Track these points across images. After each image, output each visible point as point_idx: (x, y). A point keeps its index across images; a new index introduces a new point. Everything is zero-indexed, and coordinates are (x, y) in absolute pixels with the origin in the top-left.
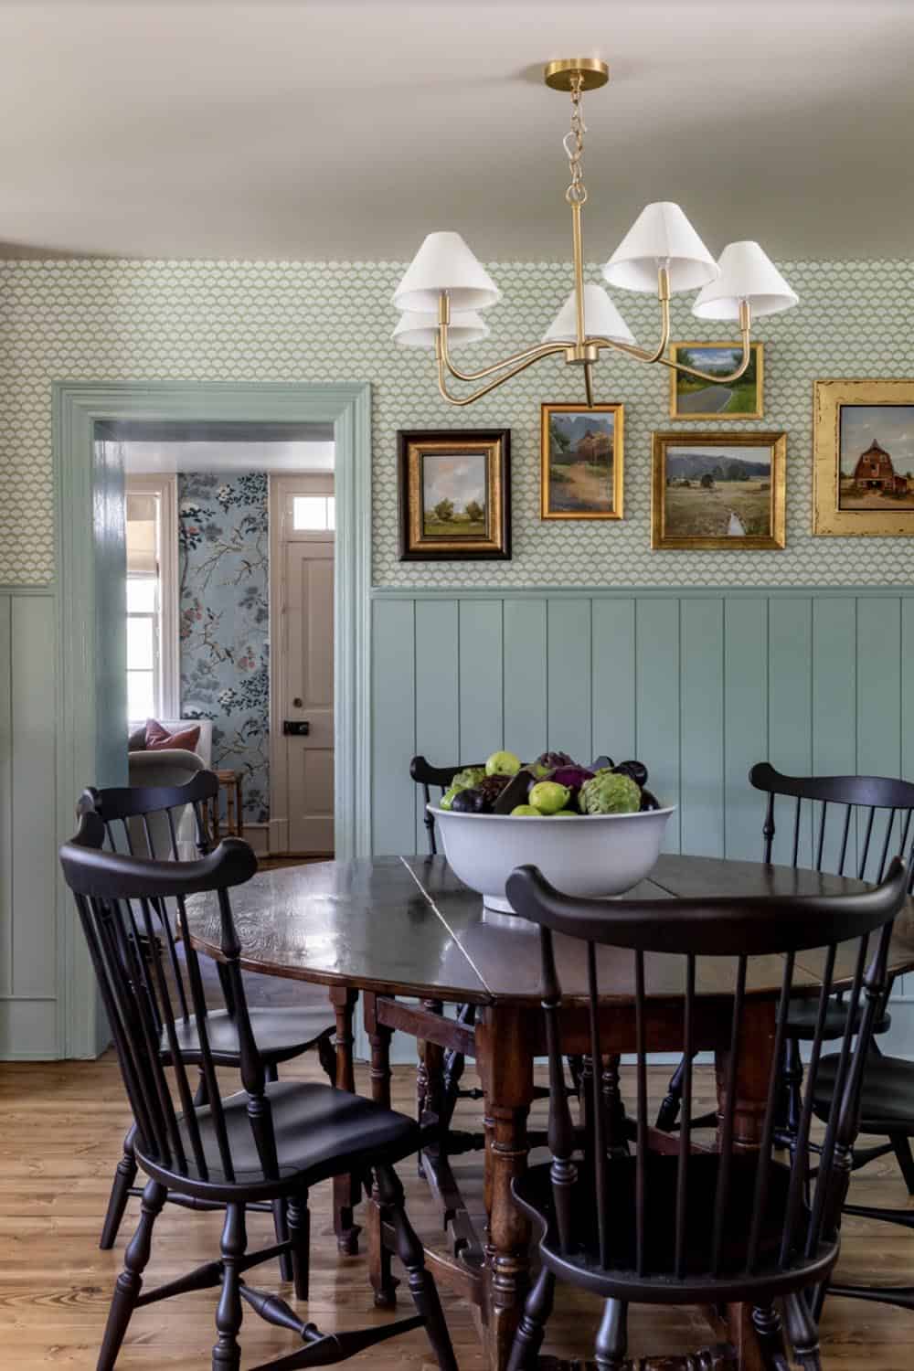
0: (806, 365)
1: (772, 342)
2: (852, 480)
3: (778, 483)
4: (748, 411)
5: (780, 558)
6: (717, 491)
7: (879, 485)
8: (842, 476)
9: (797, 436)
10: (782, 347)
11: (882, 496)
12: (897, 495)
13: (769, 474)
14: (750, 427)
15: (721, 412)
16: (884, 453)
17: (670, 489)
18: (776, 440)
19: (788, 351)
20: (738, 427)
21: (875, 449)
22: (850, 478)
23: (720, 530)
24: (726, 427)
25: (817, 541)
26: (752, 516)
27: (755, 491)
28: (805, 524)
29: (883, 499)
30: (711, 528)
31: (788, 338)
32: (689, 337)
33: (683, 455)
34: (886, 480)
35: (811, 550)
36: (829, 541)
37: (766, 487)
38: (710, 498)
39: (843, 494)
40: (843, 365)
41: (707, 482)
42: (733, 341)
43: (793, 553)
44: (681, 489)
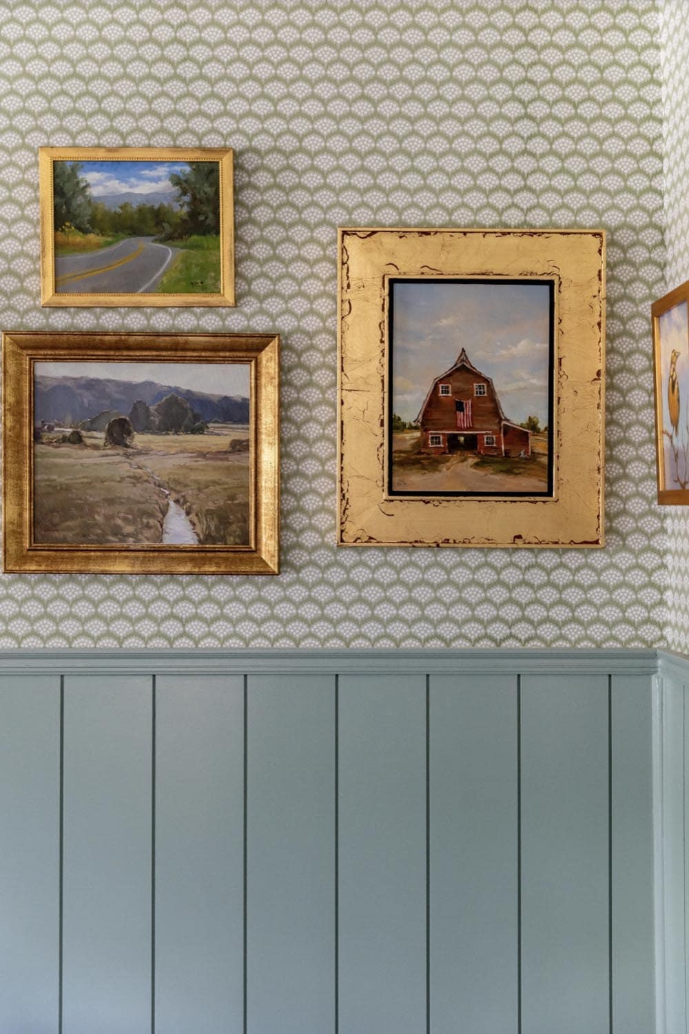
0: (325, 198)
1: (255, 151)
2: (418, 434)
3: (263, 437)
4: (204, 289)
5: (272, 592)
6: (140, 453)
7: (472, 444)
8: (394, 425)
9: (307, 342)
10: (274, 161)
11: (476, 465)
12: (509, 465)
13: (247, 421)
14: (211, 322)
15: (148, 291)
16: (479, 377)
17: (40, 448)
18: (260, 349)
19: (289, 168)
20: (186, 322)
21: (463, 370)
22: (412, 428)
23: (148, 533)
24: (161, 322)
25: (348, 557)
26: (211, 506)
27: (220, 455)
28: (323, 521)
29: (480, 473)
30: (129, 529)
31: (288, 143)
32: (86, 139)
33: (66, 378)
34: (487, 433)
35: (336, 575)
36: (373, 557)
37: (239, 447)
38: (125, 469)
39: (396, 462)
40: (400, 199)
41: (119, 433)
42: (176, 148)
43: (300, 581)
44: (64, 449)
